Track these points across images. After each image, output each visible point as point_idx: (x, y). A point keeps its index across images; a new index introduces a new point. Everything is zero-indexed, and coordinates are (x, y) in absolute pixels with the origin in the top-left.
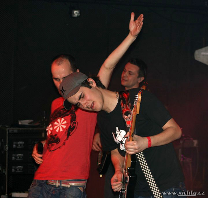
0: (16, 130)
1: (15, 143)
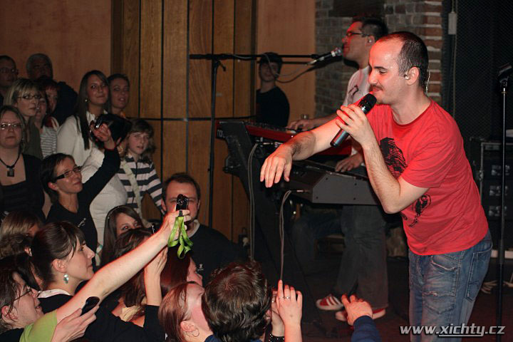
0: (496, 146)
1: (494, 167)
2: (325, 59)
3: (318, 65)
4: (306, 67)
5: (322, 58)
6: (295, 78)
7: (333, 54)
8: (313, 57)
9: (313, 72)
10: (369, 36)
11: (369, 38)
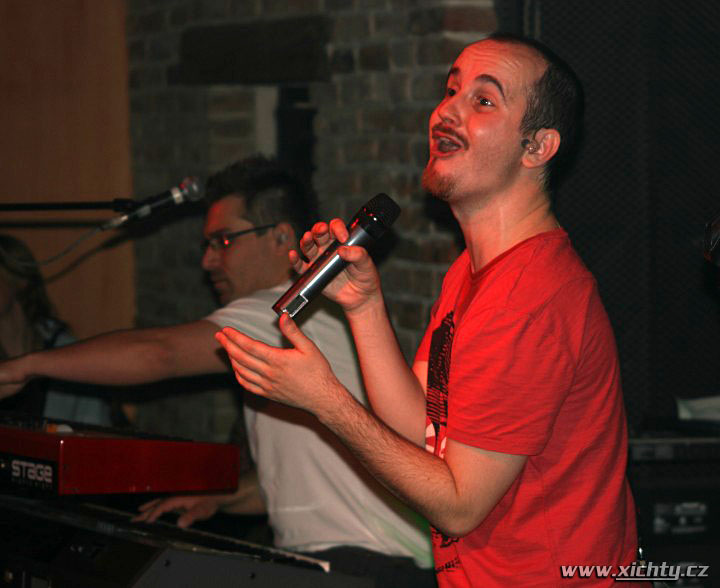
0: (664, 447)
1: (660, 509)
2: (153, 210)
3: (136, 230)
4: (99, 237)
5: (145, 210)
6: (73, 266)
7: (177, 195)
8: (119, 206)
9: (126, 249)
10: (274, 226)
11: (277, 232)
